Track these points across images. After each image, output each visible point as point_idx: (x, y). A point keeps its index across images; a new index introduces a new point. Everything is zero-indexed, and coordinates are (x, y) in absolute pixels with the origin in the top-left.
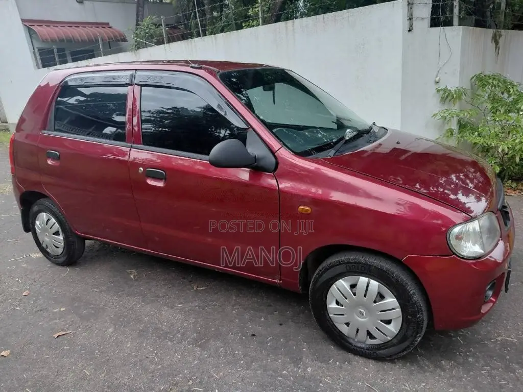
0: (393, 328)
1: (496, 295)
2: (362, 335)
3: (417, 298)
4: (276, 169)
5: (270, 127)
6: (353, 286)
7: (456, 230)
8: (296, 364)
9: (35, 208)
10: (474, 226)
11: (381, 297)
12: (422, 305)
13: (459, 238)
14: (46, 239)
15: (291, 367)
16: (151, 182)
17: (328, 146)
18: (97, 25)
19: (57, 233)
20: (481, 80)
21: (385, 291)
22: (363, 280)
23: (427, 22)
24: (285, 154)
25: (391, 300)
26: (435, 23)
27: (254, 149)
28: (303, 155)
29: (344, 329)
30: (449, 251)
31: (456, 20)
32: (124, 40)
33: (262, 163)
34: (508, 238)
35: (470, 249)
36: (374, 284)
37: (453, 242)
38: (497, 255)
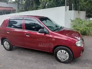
0: (68, 58)
1: (82, 52)
2: (63, 59)
3: (71, 53)
4: (49, 33)
5: (47, 26)
6: (61, 52)
7: (77, 42)
8: (53, 65)
9: (4, 41)
10: (79, 42)
11: (66, 53)
12: (72, 54)
13: (77, 43)
14: (6, 46)
15: (52, 65)
16: (27, 36)
17: (56, 30)
18: (10, 8)
19: (8, 45)
20: (77, 19)
21: (66, 52)
22: (63, 51)
23: (69, 10)
24: (50, 31)
25: (67, 54)
26: (70, 10)
27: (45, 30)
28: (53, 31)
29: (60, 59)
30: (76, 46)
31: (73, 10)
32: (16, 11)
33: (46, 33)
34: (83, 44)
35: (79, 45)
36: (65, 51)
37: (76, 44)
38: (82, 46)
